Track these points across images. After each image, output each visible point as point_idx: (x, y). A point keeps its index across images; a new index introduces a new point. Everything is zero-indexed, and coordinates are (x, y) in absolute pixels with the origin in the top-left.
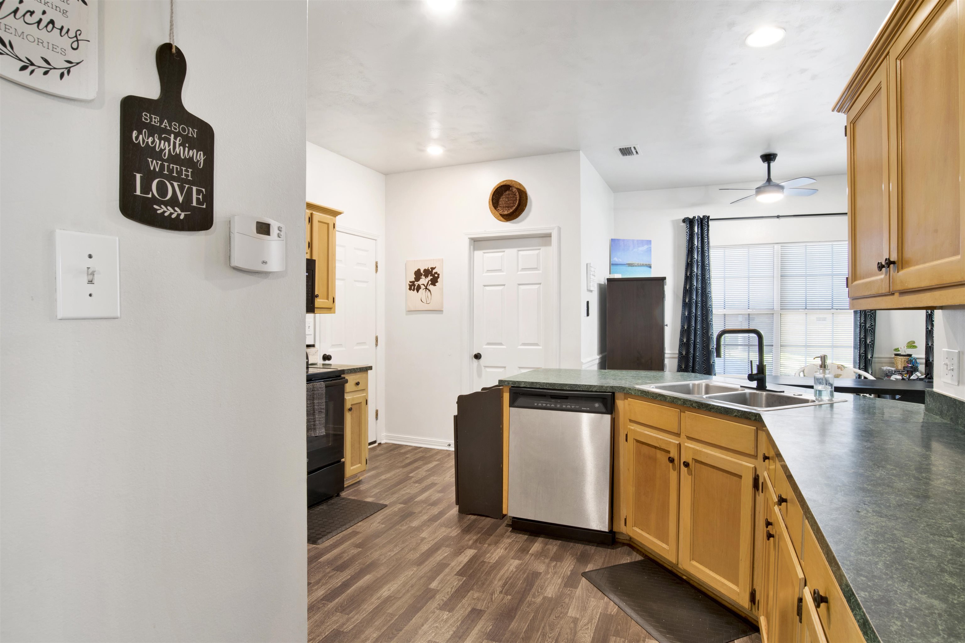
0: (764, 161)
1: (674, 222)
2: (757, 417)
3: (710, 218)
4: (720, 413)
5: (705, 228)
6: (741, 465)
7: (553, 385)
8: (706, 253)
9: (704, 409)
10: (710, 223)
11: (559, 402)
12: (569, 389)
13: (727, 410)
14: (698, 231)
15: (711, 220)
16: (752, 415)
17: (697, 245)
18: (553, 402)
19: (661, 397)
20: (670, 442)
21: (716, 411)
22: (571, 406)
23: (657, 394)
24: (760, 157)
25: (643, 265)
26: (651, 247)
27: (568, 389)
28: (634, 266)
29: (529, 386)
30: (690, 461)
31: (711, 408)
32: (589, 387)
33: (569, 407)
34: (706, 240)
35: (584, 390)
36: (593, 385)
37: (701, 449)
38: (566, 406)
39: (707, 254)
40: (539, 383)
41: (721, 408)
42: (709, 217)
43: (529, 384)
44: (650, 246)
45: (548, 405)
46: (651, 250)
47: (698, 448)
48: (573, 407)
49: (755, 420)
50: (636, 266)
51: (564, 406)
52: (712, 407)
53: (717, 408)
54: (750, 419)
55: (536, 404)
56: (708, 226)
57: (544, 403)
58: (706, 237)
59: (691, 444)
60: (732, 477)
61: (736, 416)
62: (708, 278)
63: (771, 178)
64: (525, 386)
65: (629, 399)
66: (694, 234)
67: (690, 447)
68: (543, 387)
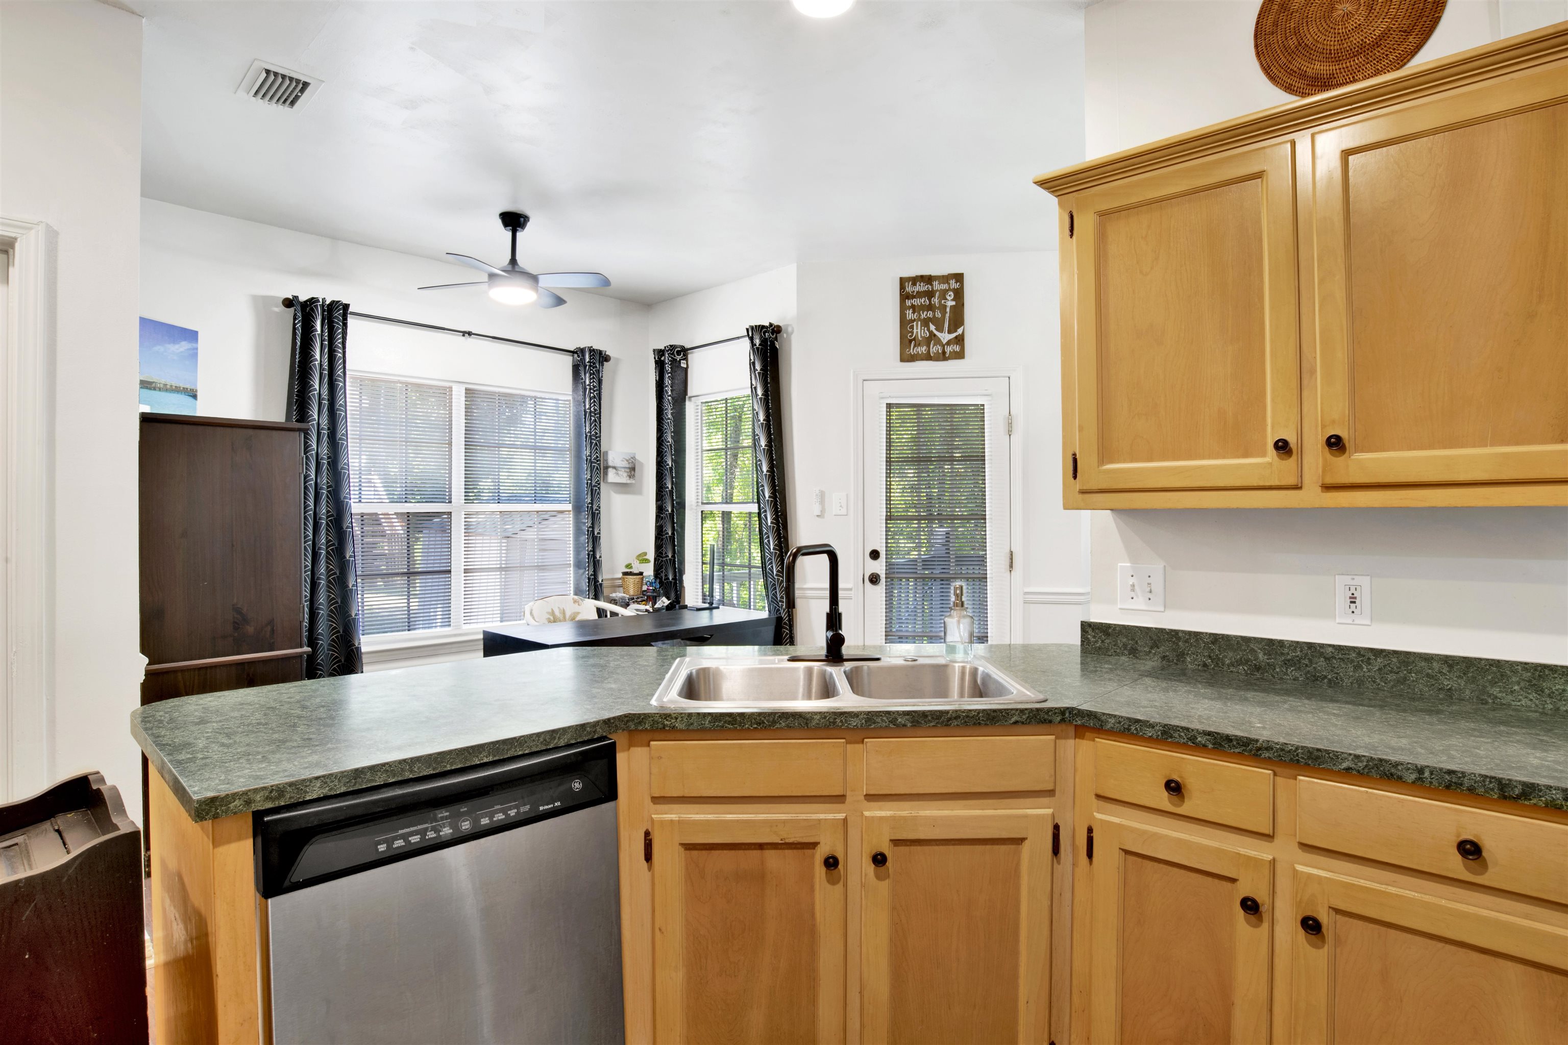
0: (506, 224)
1: (261, 303)
2: (1067, 715)
3: (351, 309)
4: (975, 724)
5: (338, 328)
6: (1026, 816)
7: (436, 759)
8: (340, 381)
9: (932, 724)
10: (351, 321)
11: (464, 814)
12: (491, 759)
13: (993, 714)
14: (322, 331)
15: (353, 314)
16: (1056, 713)
17: (321, 361)
18: (446, 818)
19: (791, 719)
20: (819, 820)
21: (966, 722)
22: (505, 813)
23: (776, 713)
24: (498, 216)
25: (177, 390)
26: (197, 349)
27: (486, 760)
28: (155, 389)
29: (343, 789)
30: (886, 849)
31: (950, 719)
32: (548, 738)
33: (500, 816)
34: (340, 353)
35: (534, 749)
36: (559, 730)
37: (914, 813)
38: (491, 818)
39: (341, 384)
40: (384, 765)
41: (978, 713)
42: (346, 307)
43: (345, 780)
44: (194, 345)
45: (431, 835)
46: (197, 354)
47: (904, 813)
48: (512, 813)
49: (1063, 720)
50: (160, 389)
51: (485, 821)
52: (954, 715)
53: (967, 716)
54: (1050, 722)
55: (382, 848)
56: (345, 325)
57: (412, 834)
58: (339, 348)
59: (881, 809)
60: (996, 847)
61: (1016, 722)
62: (343, 435)
63: (517, 258)
64: (325, 791)
65: (652, 743)
66: (314, 336)
67: (881, 818)
68: (400, 779)
